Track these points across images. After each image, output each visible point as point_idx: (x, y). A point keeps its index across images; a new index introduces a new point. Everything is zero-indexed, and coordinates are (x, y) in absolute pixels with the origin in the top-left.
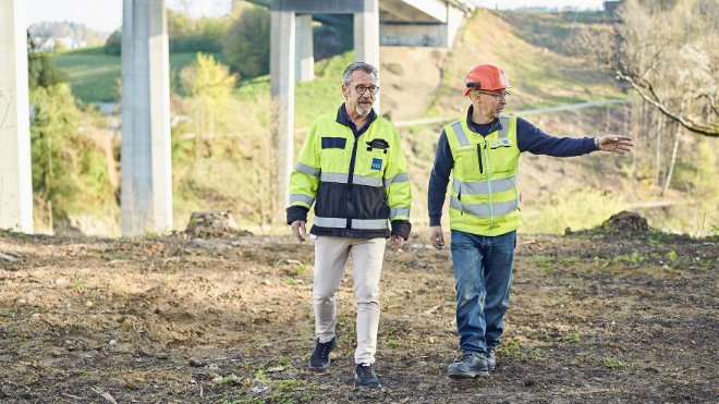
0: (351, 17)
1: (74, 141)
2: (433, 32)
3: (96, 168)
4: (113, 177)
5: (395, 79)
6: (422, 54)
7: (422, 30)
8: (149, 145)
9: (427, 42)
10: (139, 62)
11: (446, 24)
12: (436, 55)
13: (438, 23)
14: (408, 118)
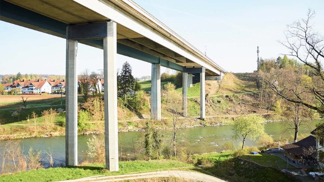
0: (199, 74)
1: (142, 99)
2: (218, 77)
3: (146, 105)
4: (149, 106)
5: (210, 87)
6: (215, 82)
7: (216, 77)
8: (157, 100)
9: (216, 79)
10: (155, 83)
11: (220, 75)
12: (218, 82)
13: (219, 75)
14: (212, 95)
